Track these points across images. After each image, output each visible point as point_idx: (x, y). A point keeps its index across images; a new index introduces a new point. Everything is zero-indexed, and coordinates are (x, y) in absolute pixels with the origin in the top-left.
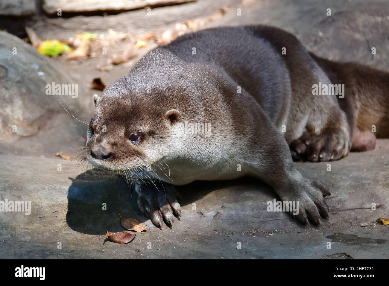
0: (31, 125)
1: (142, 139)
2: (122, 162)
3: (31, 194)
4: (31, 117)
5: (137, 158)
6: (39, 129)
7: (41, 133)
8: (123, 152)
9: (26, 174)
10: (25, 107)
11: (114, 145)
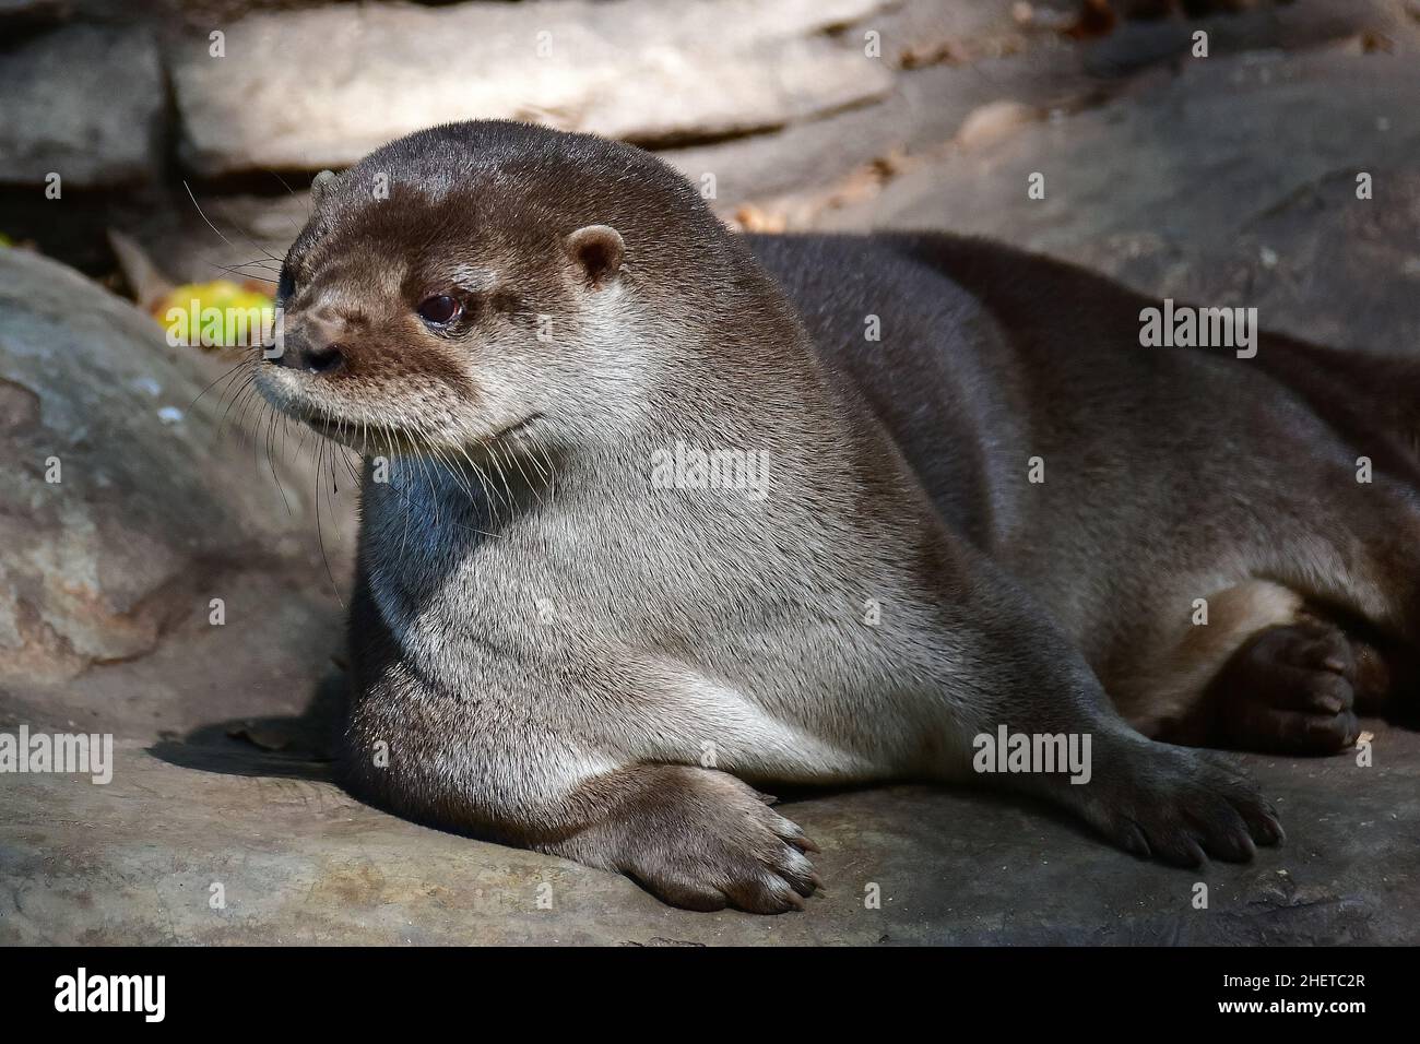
0: (131, 615)
1: (469, 320)
2: (381, 388)
3: (130, 889)
4: (132, 585)
5: (442, 385)
6: (162, 631)
7: (171, 648)
8: (386, 353)
9: (111, 809)
10: (108, 545)
11: (355, 320)
